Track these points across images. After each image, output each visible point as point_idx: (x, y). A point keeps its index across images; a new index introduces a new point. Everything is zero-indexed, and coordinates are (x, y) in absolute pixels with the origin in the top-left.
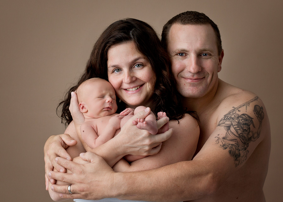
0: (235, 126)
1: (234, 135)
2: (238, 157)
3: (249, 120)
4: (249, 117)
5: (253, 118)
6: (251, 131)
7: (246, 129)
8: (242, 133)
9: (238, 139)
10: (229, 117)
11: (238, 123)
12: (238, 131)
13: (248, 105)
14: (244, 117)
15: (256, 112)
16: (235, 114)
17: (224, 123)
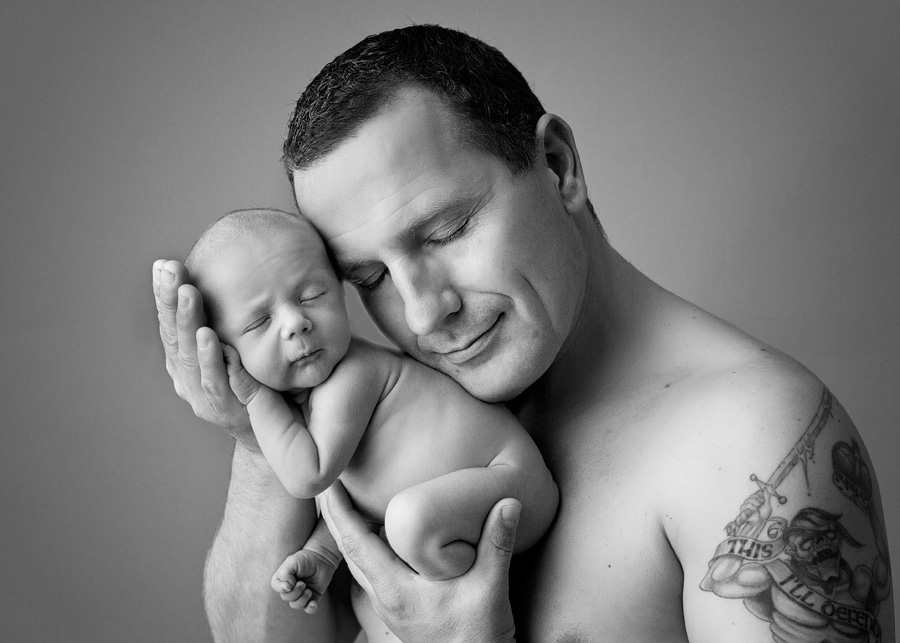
1: (807, 626)
4: (824, 515)
5: (838, 512)
6: (853, 568)
7: (833, 574)
8: (828, 603)
9: (832, 636)
10: (750, 541)
11: (794, 563)
12: (809, 600)
13: (809, 455)
14: (807, 524)
15: (844, 478)
16: (769, 524)
17: (734, 578)
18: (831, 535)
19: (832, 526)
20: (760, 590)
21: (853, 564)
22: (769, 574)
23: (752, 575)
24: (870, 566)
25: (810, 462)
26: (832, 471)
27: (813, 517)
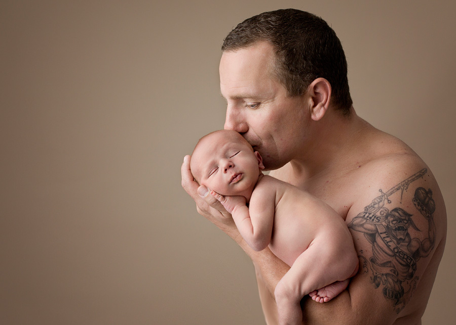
0: (383, 236)
1: (386, 253)
2: (400, 297)
3: (405, 220)
4: (405, 213)
5: (411, 214)
6: (412, 238)
7: (402, 237)
8: (397, 247)
9: (394, 261)
10: (373, 214)
11: (387, 227)
12: (389, 244)
13: (405, 188)
14: (397, 214)
15: (418, 201)
16: (381, 209)
17: (362, 225)
18: (405, 222)
19: (407, 218)
20: (371, 232)
21: (412, 236)
22: (377, 228)
23: (370, 226)
24: (421, 240)
25: (405, 191)
26: (413, 197)
27: (400, 212)
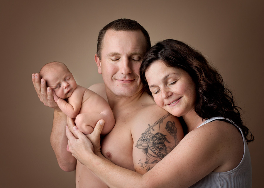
1: (153, 156)
3: (162, 138)
4: (162, 135)
5: (165, 135)
7: (162, 147)
8: (159, 152)
9: (158, 159)
10: (146, 137)
11: (153, 143)
12: (155, 151)
13: (161, 122)
14: (158, 136)
15: (169, 128)
16: (150, 134)
17: (141, 145)
18: (163, 139)
20: (146, 148)
21: (167, 146)
22: (148, 145)
23: (145, 145)
24: (172, 148)
25: (161, 124)
26: (166, 126)
27: (159, 135)
